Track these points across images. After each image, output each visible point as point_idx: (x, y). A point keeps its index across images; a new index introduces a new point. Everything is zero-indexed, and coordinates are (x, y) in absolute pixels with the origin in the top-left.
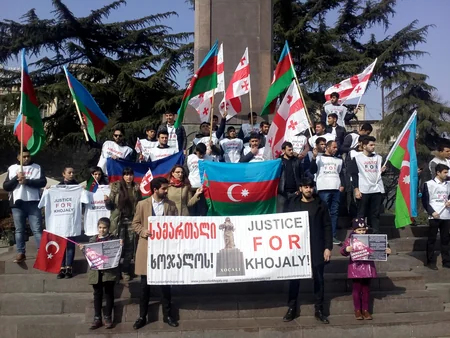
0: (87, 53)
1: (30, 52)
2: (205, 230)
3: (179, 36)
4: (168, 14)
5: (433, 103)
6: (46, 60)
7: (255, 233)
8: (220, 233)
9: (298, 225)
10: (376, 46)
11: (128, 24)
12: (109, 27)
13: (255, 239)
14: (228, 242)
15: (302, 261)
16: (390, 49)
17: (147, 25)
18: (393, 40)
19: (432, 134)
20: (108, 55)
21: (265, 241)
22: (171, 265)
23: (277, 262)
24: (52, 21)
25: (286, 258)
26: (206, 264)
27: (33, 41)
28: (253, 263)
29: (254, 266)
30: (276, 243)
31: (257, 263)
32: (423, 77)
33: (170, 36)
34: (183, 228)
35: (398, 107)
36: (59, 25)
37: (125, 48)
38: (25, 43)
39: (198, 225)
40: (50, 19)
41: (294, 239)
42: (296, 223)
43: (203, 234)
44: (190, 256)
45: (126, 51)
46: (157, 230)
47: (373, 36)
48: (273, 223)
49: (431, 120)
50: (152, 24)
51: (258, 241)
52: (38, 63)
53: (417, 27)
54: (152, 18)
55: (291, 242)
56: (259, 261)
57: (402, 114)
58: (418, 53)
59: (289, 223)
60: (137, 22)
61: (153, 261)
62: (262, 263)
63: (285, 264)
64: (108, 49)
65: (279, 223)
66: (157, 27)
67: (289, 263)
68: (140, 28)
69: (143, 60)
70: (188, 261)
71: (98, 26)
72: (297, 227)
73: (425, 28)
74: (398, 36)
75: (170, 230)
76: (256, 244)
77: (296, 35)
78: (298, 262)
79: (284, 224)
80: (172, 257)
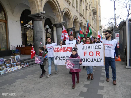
9: (99, 48)
13: (84, 52)
15: (101, 60)
22: (60, 59)
25: (95, 59)
28: (84, 60)
29: (84, 61)
31: (85, 60)
34: (62, 49)
39: (67, 48)
42: (99, 47)
43: (68, 50)
46: (55, 50)
48: (91, 47)
51: (85, 53)
55: (97, 54)
56: (85, 59)
59: (96, 47)
61: (55, 58)
62: (87, 60)
63: (94, 61)
65: (93, 47)
67: (96, 61)
70: (64, 58)
72: (99, 49)
75: (58, 50)
76: (84, 54)
78: (99, 60)
79: (95, 47)
80: (60, 57)
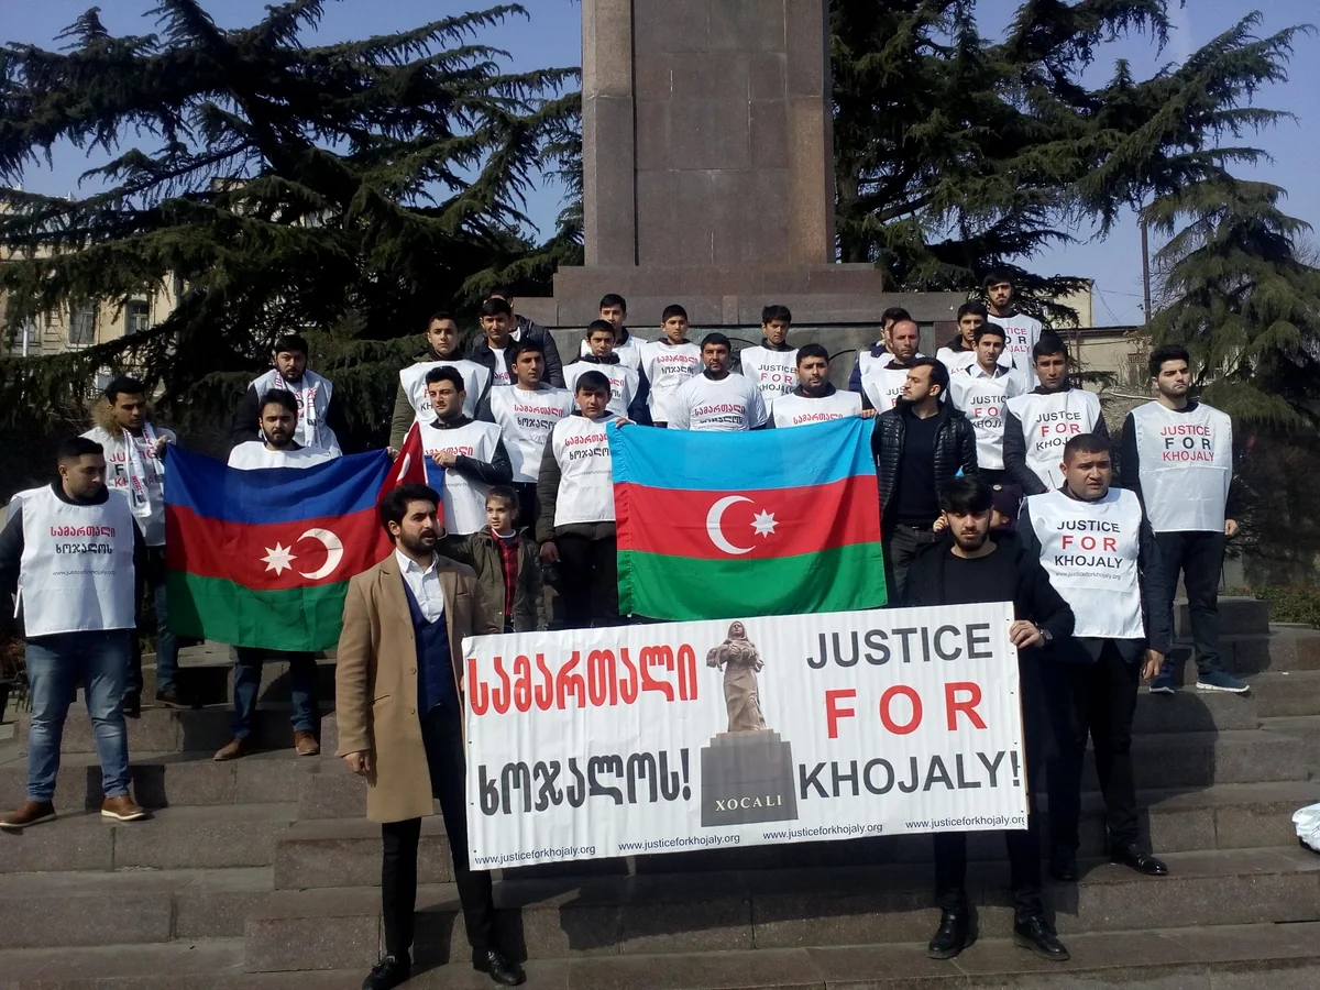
0: (259, 138)
1: (89, 137)
3: (534, 79)
4: (499, 11)
5: (1299, 269)
6: (136, 160)
8: (711, 680)
10: (1132, 94)
11: (379, 45)
12: (323, 57)
14: (742, 709)
16: (1177, 102)
17: (434, 47)
18: (1184, 75)
19: (1300, 363)
20: (322, 144)
24: (149, 40)
26: (666, 787)
27: (97, 101)
32: (1271, 193)
33: (507, 81)
35: (1197, 284)
36: (172, 56)
37: (372, 120)
38: (72, 112)
40: (142, 33)
45: (376, 130)
47: (1123, 65)
49: (1295, 319)
50: (452, 44)
52: (112, 169)
53: (1259, 33)
54: (450, 25)
57: (1207, 304)
58: (1261, 115)
60: (404, 40)
64: (321, 125)
66: (467, 51)
68: (414, 57)
69: (427, 153)
71: (289, 57)
73: (1282, 38)
74: (1198, 62)
77: (890, 67)
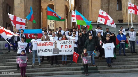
2: (50, 44)
7: (62, 44)
21: (64, 46)
22: (42, 52)
23: (66, 51)
25: (68, 50)
28: (61, 51)
30: (66, 47)
34: (45, 43)
39: (48, 43)
41: (70, 46)
43: (49, 45)
44: (47, 50)
46: (39, 44)
48: (66, 42)
55: (70, 47)
61: (39, 51)
62: (63, 51)
65: (67, 42)
70: (46, 51)
75: (42, 44)
76: (62, 47)
78: (71, 51)
79: (68, 43)
80: (42, 50)
